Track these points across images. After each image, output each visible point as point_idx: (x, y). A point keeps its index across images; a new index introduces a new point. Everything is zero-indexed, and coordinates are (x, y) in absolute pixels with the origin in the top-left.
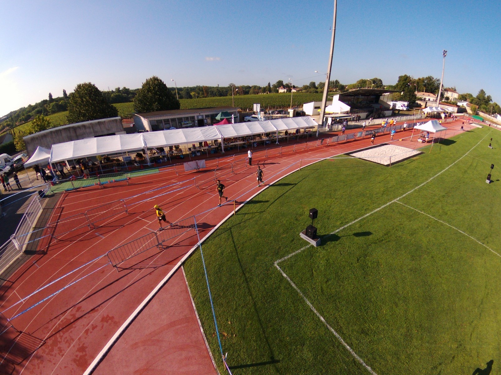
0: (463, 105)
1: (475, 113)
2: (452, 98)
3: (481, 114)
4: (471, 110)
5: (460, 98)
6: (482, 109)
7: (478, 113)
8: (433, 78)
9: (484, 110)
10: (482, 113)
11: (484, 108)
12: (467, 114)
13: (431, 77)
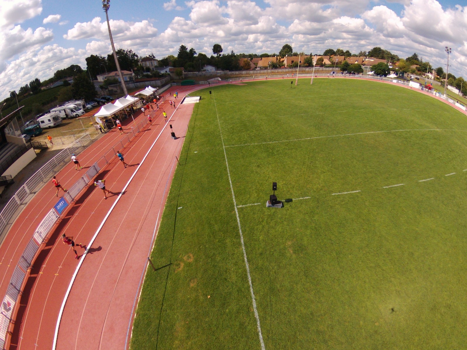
0: (166, 72)
4: (177, 75)
5: (161, 65)
6: (189, 68)
7: (187, 75)
8: (124, 51)
9: (191, 69)
10: (190, 72)
11: (190, 66)
13: (122, 49)
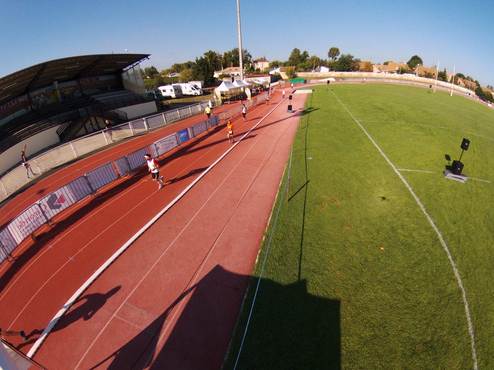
0: (276, 72)
1: (292, 76)
2: (263, 69)
3: (300, 75)
4: (287, 74)
5: (271, 66)
7: (296, 75)
9: (302, 69)
10: (300, 73)
11: (301, 67)
12: (283, 80)
